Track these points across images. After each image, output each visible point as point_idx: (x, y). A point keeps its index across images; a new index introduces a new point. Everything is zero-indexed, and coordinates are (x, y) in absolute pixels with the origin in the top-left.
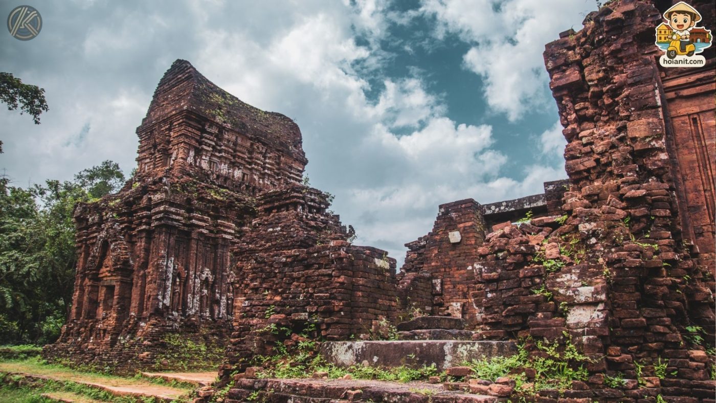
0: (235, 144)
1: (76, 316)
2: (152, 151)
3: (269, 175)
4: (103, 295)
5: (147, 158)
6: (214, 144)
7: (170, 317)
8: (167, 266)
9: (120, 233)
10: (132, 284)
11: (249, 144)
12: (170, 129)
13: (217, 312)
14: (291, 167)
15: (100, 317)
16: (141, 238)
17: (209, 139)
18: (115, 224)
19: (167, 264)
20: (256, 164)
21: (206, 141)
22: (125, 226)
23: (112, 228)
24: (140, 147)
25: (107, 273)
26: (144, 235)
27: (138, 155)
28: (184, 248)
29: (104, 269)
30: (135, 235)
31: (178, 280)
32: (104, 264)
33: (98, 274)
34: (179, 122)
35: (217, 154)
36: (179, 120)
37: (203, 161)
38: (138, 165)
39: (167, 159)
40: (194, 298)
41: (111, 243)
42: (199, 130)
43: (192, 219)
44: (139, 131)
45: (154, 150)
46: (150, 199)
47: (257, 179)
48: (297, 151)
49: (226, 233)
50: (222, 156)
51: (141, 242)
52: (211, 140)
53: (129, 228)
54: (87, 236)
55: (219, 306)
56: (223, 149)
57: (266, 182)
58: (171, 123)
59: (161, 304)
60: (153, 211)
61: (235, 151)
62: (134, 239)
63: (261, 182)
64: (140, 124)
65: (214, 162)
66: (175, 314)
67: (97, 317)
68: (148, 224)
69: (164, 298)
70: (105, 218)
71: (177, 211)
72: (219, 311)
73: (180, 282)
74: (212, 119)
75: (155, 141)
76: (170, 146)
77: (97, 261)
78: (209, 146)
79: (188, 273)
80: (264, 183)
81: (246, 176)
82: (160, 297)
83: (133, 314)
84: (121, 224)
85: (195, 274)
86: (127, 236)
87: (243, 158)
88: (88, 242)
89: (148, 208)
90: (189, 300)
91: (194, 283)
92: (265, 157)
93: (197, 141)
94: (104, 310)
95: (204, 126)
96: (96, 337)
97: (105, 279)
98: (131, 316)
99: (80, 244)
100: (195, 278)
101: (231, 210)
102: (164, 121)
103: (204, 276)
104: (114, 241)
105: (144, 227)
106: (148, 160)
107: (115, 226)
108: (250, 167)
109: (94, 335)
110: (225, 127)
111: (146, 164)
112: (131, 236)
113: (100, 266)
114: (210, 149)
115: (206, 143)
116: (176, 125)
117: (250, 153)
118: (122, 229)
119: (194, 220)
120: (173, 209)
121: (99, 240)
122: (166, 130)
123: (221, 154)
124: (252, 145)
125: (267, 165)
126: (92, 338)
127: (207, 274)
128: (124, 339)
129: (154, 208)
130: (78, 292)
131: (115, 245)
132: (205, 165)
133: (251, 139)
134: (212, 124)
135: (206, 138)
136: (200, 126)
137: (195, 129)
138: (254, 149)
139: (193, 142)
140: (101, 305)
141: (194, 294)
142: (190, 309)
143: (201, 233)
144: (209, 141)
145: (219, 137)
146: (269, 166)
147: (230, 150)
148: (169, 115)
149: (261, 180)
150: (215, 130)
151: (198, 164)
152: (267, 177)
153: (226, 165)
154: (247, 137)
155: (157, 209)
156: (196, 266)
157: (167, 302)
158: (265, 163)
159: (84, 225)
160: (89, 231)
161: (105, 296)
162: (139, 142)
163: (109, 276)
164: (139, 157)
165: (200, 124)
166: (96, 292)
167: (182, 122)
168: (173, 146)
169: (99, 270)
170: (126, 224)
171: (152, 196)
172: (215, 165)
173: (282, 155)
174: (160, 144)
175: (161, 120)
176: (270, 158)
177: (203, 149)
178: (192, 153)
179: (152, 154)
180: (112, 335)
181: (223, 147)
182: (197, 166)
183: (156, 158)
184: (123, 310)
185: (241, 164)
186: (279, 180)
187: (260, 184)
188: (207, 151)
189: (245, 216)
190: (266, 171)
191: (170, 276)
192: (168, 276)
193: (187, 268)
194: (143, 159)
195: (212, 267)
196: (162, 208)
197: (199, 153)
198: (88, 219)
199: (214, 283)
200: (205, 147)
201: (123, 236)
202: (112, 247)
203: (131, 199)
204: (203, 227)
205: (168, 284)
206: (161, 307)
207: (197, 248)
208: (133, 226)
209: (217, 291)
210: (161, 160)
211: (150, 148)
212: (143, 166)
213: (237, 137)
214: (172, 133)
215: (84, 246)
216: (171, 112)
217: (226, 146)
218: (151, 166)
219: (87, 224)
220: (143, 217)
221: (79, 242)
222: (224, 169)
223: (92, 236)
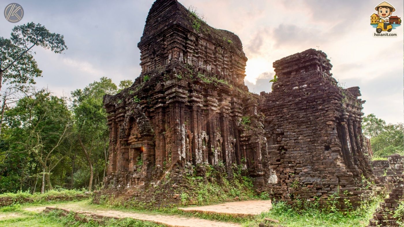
0: (206, 48)
1: (113, 171)
2: (152, 56)
3: (227, 69)
4: (133, 154)
5: (149, 62)
6: (194, 48)
7: (186, 166)
8: (181, 131)
9: (142, 111)
10: (155, 145)
11: (213, 48)
12: (164, 40)
13: (213, 161)
14: (238, 63)
15: (133, 170)
16: (158, 113)
17: (190, 45)
18: (137, 105)
19: (181, 129)
20: (219, 61)
21: (189, 46)
22: (145, 106)
23: (136, 108)
24: (141, 56)
25: (134, 139)
26: (160, 110)
27: (141, 62)
28: (189, 117)
29: (132, 137)
30: (153, 112)
31: (188, 140)
32: (131, 133)
33: (128, 141)
34: (170, 34)
35: (196, 55)
36: (170, 33)
37: (189, 60)
38: (142, 68)
39: (163, 60)
40: (199, 152)
41: (137, 118)
42: (184, 38)
43: (192, 97)
44: (140, 46)
45: (154, 55)
46: (163, 85)
47: (220, 71)
48: (240, 52)
49: (212, 106)
50: (199, 56)
51: (159, 115)
52: (192, 45)
53: (148, 107)
54: (115, 116)
55: (214, 157)
56: (199, 52)
57: (225, 74)
58: (164, 36)
59: (180, 157)
60: (166, 93)
61: (206, 52)
62: (152, 115)
63: (222, 73)
64: (139, 41)
65: (194, 61)
66: (189, 164)
67: (130, 170)
68: (164, 103)
69: (182, 153)
70: (127, 102)
71: (183, 91)
72: (215, 161)
73: (189, 141)
74: (192, 31)
75: (154, 49)
76: (166, 51)
77: (127, 132)
78: (191, 50)
79: (194, 134)
80: (224, 74)
81: (213, 70)
82: (179, 152)
83: (159, 166)
84: (141, 105)
85: (198, 135)
86: (146, 112)
87: (211, 57)
88: (117, 120)
89: (161, 92)
90: (196, 154)
91: (198, 141)
92: (223, 57)
93: (183, 46)
94: (134, 165)
95: (187, 35)
96: (132, 184)
97: (133, 143)
98: (157, 167)
99: (110, 122)
100: (199, 138)
101: (214, 90)
102: (159, 36)
103: (203, 136)
104: (138, 117)
105: (160, 105)
106: (150, 63)
107: (138, 106)
108: (215, 64)
109: (130, 182)
110: (199, 36)
111: (147, 66)
112: (149, 113)
113: (129, 135)
114: (192, 51)
115: (189, 47)
116: (168, 36)
117: (214, 54)
118: (143, 108)
119: (193, 98)
120: (181, 90)
121: (127, 118)
122: (161, 41)
123: (198, 55)
124: (215, 48)
125: (225, 62)
126: (128, 184)
127: (204, 135)
128: (156, 184)
129: (166, 91)
130: (112, 154)
131: (140, 120)
132: (190, 63)
133: (214, 44)
134: (192, 34)
135: (189, 44)
136: (184, 36)
137: (182, 38)
138: (217, 51)
139: (181, 47)
140: (132, 161)
141: (199, 149)
142: (198, 160)
143: (199, 106)
144: (190, 46)
145: (196, 43)
146: (226, 63)
147: (204, 52)
148: (162, 31)
149: (222, 72)
150: (193, 38)
151: (186, 62)
152: (225, 70)
153: (202, 63)
154: (212, 43)
155: (170, 91)
156: (198, 129)
157: (184, 155)
158: (224, 61)
159: (112, 109)
160: (117, 113)
161: (134, 155)
162: (141, 52)
163: (136, 141)
164: (142, 63)
165: (184, 34)
166: (127, 153)
167: (173, 34)
168: (168, 50)
169: (128, 138)
170: (145, 105)
171: (164, 83)
172: (195, 62)
173: (233, 55)
174: (158, 51)
175: (156, 35)
176: (226, 57)
177: (188, 51)
178: (182, 54)
179: (153, 59)
180: (145, 181)
181: (199, 50)
182: (185, 63)
183: (156, 60)
184: (151, 163)
185: (210, 61)
186: (232, 72)
187: (222, 74)
188: (190, 53)
189: (222, 94)
190: (225, 66)
191: (184, 137)
192: (182, 137)
193: (193, 132)
194: (145, 63)
195: (206, 130)
196: (173, 90)
197: (185, 53)
198: (115, 105)
199: (209, 140)
200: (189, 50)
201: (144, 113)
202: (137, 121)
203: (148, 87)
204: (199, 102)
205: (183, 143)
206: (180, 159)
207: (197, 117)
208: (150, 105)
209: (212, 146)
210: (160, 61)
211: (151, 55)
212: (146, 68)
213: (206, 43)
214: (165, 43)
215: (113, 123)
216: (163, 28)
217: (201, 49)
218: (153, 67)
219: (114, 109)
220: (159, 98)
221: (109, 121)
222: (201, 64)
223: (119, 116)
